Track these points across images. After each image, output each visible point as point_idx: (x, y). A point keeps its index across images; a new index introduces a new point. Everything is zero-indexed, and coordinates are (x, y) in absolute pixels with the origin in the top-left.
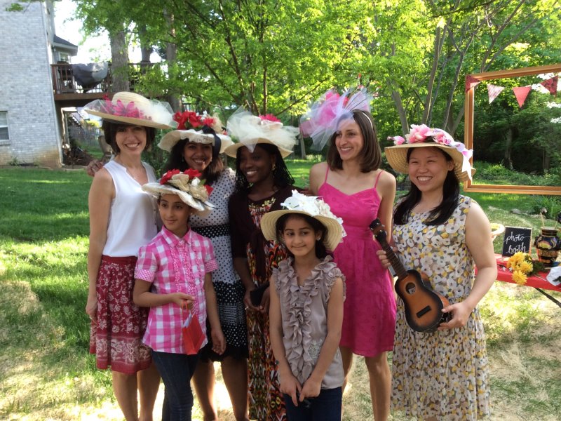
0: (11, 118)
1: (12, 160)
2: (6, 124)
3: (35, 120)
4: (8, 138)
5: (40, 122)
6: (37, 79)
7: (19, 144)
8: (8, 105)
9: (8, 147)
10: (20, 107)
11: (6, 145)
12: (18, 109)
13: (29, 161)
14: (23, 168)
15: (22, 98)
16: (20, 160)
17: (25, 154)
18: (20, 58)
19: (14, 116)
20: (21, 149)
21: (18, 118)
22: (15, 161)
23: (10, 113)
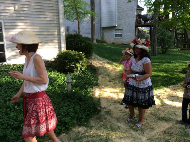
0: (123, 31)
1: (122, 43)
2: (122, 33)
3: (129, 32)
4: (122, 37)
5: (131, 32)
6: (132, 20)
7: (124, 38)
8: (123, 28)
10: (126, 28)
11: (121, 39)
12: (125, 29)
13: (126, 43)
14: (125, 45)
15: (127, 25)
16: (124, 43)
18: (128, 14)
19: (124, 31)
20: (125, 40)
21: (125, 31)
22: (123, 43)
23: (123, 30)
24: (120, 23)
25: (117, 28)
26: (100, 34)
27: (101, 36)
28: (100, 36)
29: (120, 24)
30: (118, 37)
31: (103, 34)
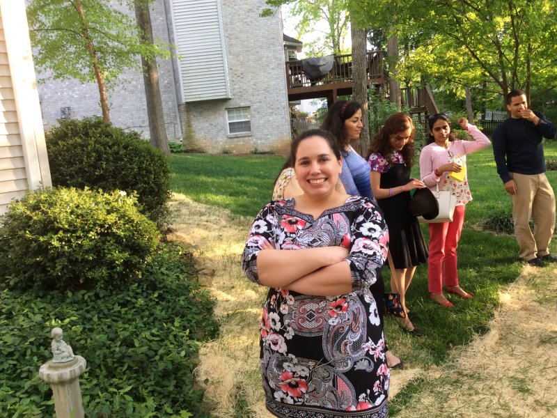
0: (253, 113)
1: (253, 149)
2: (249, 118)
3: (272, 113)
4: (250, 130)
5: (276, 115)
6: (275, 76)
7: (259, 135)
8: (250, 101)
9: (250, 138)
10: (260, 102)
11: (249, 136)
13: (267, 150)
14: (263, 156)
15: (262, 94)
16: (260, 149)
17: (263, 143)
18: (261, 58)
19: (255, 110)
20: (261, 139)
21: (259, 112)
22: (256, 150)
23: (252, 108)
24: (240, 88)
25: (231, 104)
26: (178, 126)
27: (184, 131)
28: (180, 131)
29: (241, 92)
30: (238, 131)
31: (189, 126)
